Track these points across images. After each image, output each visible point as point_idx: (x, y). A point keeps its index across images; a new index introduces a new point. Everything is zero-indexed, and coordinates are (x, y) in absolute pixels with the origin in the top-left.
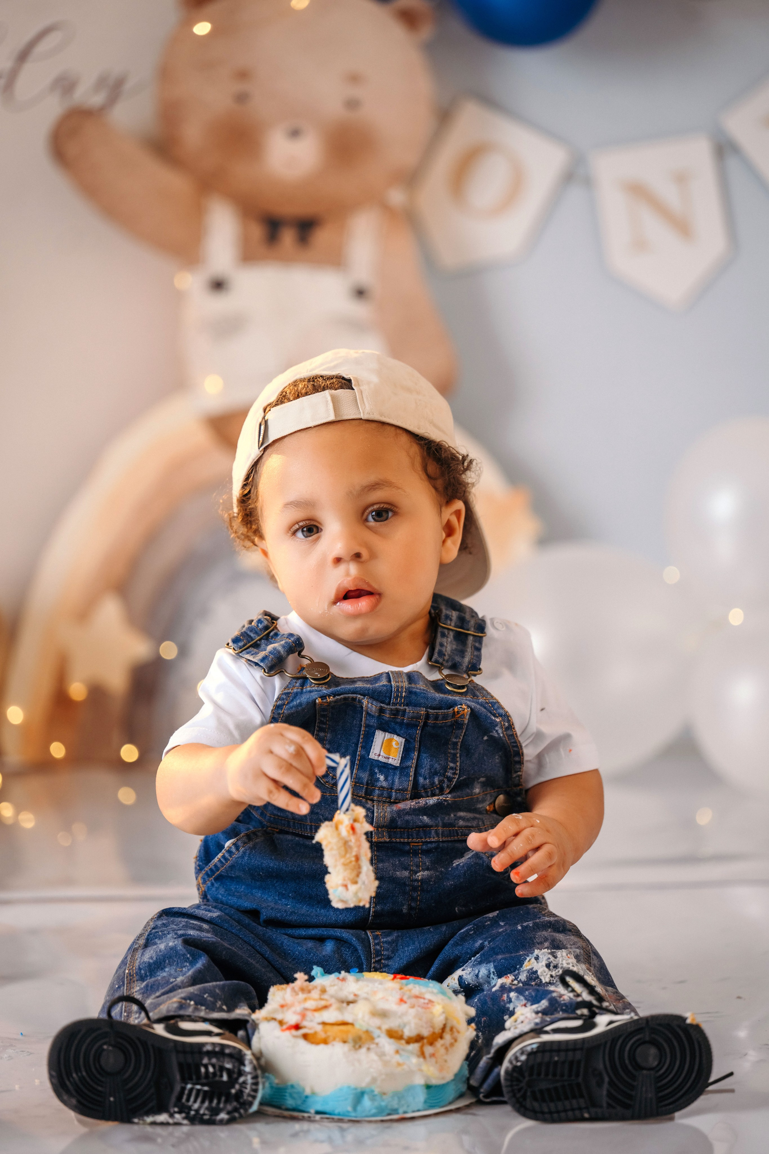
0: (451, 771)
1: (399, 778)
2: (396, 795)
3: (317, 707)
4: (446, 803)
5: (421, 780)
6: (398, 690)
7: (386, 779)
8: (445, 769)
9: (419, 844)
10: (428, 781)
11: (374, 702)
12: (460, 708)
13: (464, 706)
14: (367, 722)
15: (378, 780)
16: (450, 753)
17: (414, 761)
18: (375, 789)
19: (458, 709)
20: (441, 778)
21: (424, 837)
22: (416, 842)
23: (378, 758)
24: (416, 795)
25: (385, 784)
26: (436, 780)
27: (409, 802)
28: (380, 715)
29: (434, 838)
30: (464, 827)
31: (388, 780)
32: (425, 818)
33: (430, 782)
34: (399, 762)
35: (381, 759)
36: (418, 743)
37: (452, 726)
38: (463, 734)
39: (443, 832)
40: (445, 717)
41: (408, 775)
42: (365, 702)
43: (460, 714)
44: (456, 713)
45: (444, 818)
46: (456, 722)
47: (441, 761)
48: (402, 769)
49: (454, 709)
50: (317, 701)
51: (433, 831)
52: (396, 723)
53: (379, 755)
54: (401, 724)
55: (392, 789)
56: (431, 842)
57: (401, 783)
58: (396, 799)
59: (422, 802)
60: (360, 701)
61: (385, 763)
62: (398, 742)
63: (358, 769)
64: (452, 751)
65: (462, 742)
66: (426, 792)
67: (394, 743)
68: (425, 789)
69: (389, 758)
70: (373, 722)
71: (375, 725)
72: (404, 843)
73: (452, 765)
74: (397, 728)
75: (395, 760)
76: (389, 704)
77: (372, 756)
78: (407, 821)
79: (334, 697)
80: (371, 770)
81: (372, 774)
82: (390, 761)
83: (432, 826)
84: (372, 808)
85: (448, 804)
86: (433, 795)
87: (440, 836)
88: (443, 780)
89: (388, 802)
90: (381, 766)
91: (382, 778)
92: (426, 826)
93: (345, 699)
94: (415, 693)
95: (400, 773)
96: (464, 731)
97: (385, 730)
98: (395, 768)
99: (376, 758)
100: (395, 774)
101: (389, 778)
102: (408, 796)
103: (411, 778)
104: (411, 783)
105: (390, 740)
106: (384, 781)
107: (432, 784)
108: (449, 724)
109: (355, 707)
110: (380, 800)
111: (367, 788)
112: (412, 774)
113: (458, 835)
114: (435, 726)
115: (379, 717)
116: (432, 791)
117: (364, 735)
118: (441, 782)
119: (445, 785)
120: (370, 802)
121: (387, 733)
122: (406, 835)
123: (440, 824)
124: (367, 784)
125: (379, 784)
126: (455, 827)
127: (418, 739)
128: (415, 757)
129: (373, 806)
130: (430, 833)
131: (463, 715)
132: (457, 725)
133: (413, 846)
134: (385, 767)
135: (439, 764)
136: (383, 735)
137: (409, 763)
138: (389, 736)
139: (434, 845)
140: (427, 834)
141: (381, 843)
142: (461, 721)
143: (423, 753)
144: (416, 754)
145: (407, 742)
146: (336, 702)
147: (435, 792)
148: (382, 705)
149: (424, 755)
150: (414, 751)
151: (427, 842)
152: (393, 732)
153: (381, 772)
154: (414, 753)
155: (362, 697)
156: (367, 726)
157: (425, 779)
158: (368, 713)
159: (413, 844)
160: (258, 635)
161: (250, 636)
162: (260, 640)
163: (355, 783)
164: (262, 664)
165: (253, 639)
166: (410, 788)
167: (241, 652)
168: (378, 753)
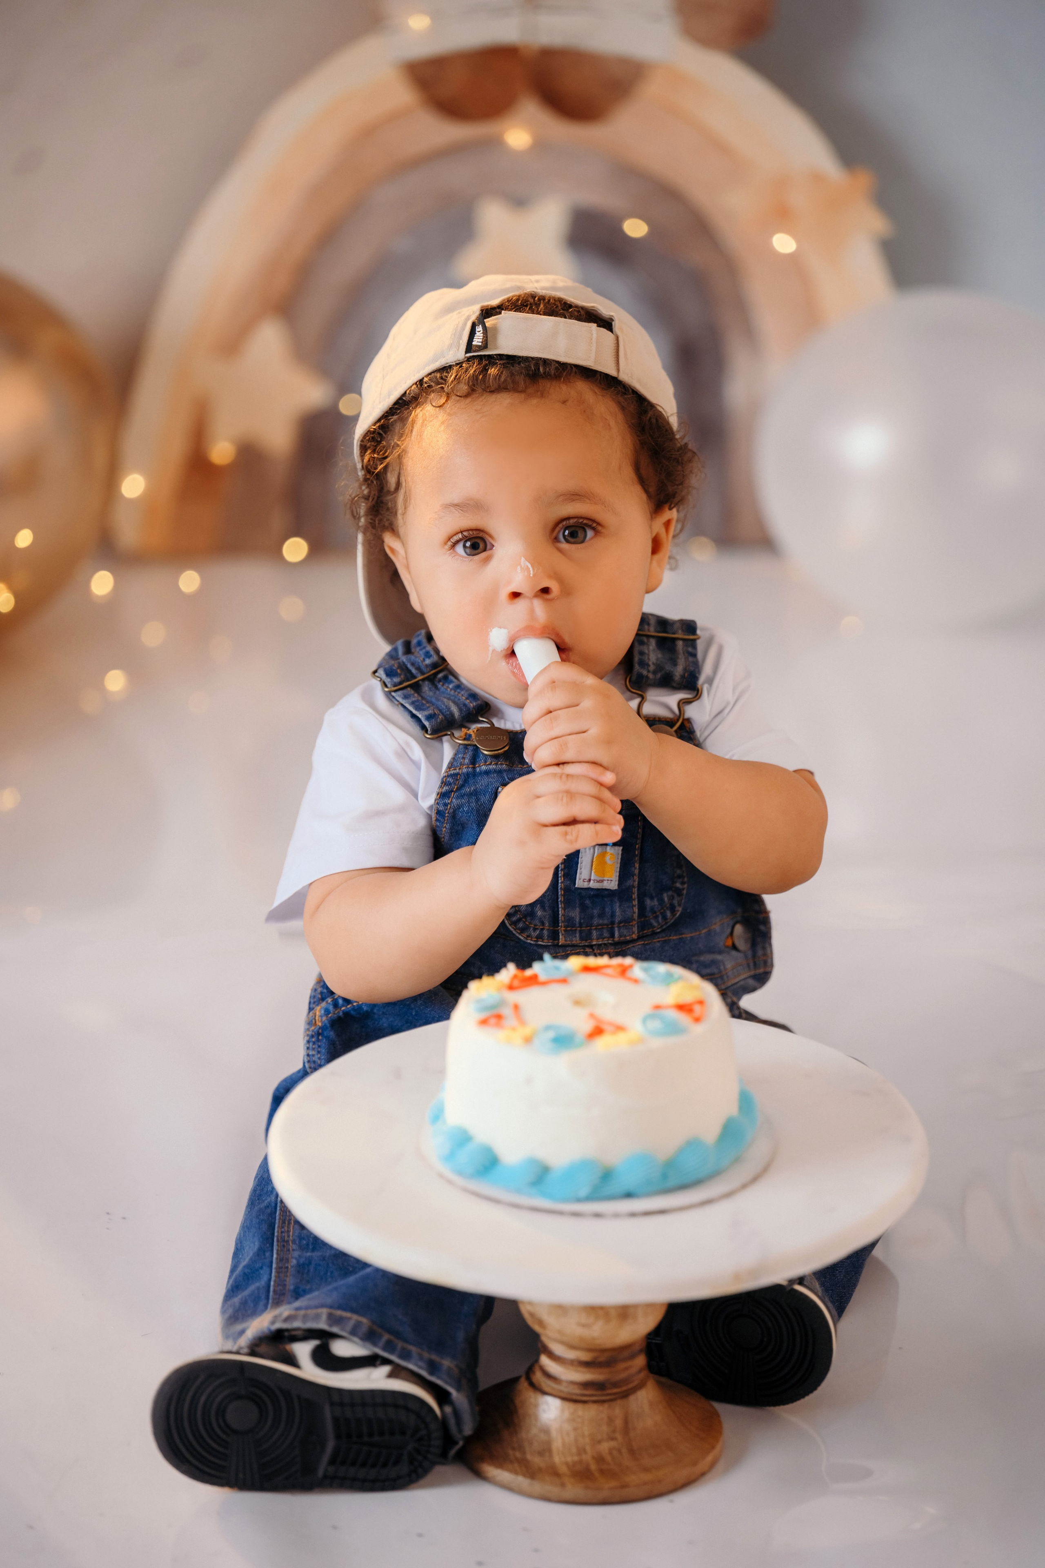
1: (620, 906)
2: (619, 929)
5: (648, 902)
8: (673, 878)
10: (656, 900)
15: (592, 914)
18: (590, 927)
23: (589, 884)
25: (602, 918)
26: (666, 898)
33: (658, 901)
34: (617, 883)
35: (593, 885)
41: (630, 902)
47: (668, 868)
48: (622, 894)
53: (590, 880)
55: (612, 922)
57: (623, 911)
58: (620, 936)
62: (613, 855)
63: (564, 909)
66: (656, 917)
67: (608, 858)
69: (602, 881)
73: (678, 870)
77: (579, 883)
80: (581, 901)
81: (584, 909)
82: (606, 885)
90: (593, 892)
91: (597, 911)
98: (613, 893)
99: (585, 885)
100: (613, 901)
101: (607, 910)
102: (635, 928)
103: (636, 905)
104: (636, 910)
105: (603, 855)
107: (662, 903)
110: (601, 943)
111: (580, 931)
112: (635, 896)
118: (670, 898)
124: (580, 925)
125: (595, 921)
134: (600, 895)
137: (629, 883)
143: (645, 862)
149: (647, 865)
153: (594, 902)
157: (652, 898)
160: (422, 673)
161: (410, 671)
162: (423, 680)
163: (564, 927)
164: (427, 723)
165: (414, 677)
166: (636, 916)
167: (395, 691)
168: (587, 878)
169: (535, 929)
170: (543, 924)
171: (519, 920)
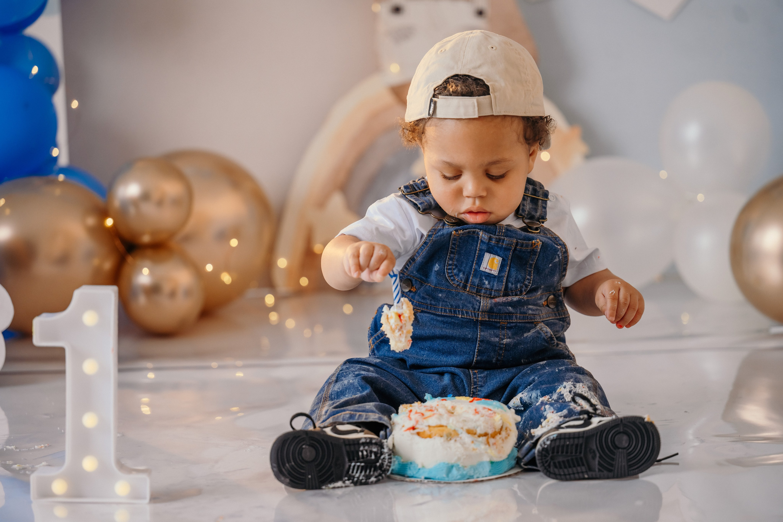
0: (528, 281)
1: (497, 283)
2: (494, 293)
3: (452, 237)
4: (523, 300)
5: (510, 285)
6: (500, 228)
7: (489, 283)
8: (524, 279)
9: (505, 323)
10: (514, 285)
11: (486, 234)
12: (536, 241)
13: (538, 240)
14: (481, 247)
15: (484, 284)
16: (527, 270)
17: (507, 273)
18: (482, 289)
19: (535, 241)
20: (522, 285)
21: (509, 319)
22: (503, 322)
23: (485, 270)
24: (506, 295)
25: (488, 286)
26: (519, 286)
27: (501, 298)
28: (489, 242)
29: (514, 320)
30: (532, 315)
31: (490, 284)
32: (510, 308)
33: (515, 286)
34: (498, 273)
35: (487, 271)
36: (510, 260)
37: (530, 252)
38: (536, 259)
39: (520, 317)
40: (527, 246)
41: (502, 282)
42: (481, 233)
43: (536, 245)
44: (533, 245)
45: (521, 309)
46: (533, 250)
47: (522, 274)
48: (499, 278)
49: (532, 242)
50: (453, 233)
51: (514, 316)
52: (498, 247)
53: (486, 268)
54: (501, 248)
55: (492, 289)
56: (512, 323)
57: (498, 286)
58: (494, 296)
59: (510, 298)
60: (478, 234)
61: (489, 273)
62: (498, 260)
63: (472, 277)
64: (529, 269)
65: (535, 264)
66: (512, 293)
67: (495, 261)
68: (512, 290)
69: (492, 270)
70: (484, 247)
71: (485, 249)
72: (497, 322)
73: (528, 277)
74: (498, 250)
75: (495, 272)
76: (495, 235)
77: (482, 269)
78: (500, 309)
79: (463, 231)
80: (480, 277)
81: (481, 280)
82: (493, 272)
83: (513, 313)
84: (480, 300)
85: (524, 301)
86: (516, 295)
87: (518, 319)
88: (522, 286)
89: (489, 297)
90: (486, 276)
91: (487, 282)
92: (510, 313)
93: (469, 232)
94: (510, 231)
95: (498, 280)
96: (537, 257)
97: (490, 252)
98: (495, 277)
99: (484, 270)
100: (494, 281)
101: (491, 283)
102: (502, 294)
103: (504, 284)
104: (504, 287)
105: (493, 259)
106: (488, 284)
107: (516, 287)
108: (529, 250)
109: (474, 238)
110: (485, 296)
111: (477, 288)
112: (505, 281)
113: (528, 319)
114: (520, 251)
115: (488, 244)
116: (515, 292)
117: (478, 256)
118: (521, 287)
119: (523, 289)
120: (478, 297)
121: (492, 254)
122: (498, 317)
123: (519, 312)
124: (478, 286)
125: (485, 286)
126: (527, 314)
127: (510, 258)
128: (507, 270)
129: (481, 299)
130: (512, 317)
131: (537, 246)
132: (533, 252)
133: (502, 324)
134: (489, 276)
135: (521, 276)
136: (489, 256)
137: (503, 274)
138: (493, 256)
139: (514, 324)
140: (511, 318)
141: (483, 321)
142: (536, 249)
143: (512, 268)
144: (508, 268)
145: (503, 260)
146: (463, 234)
147: (517, 293)
148: (491, 235)
149: (513, 269)
150: (507, 266)
151: (510, 322)
152: (496, 254)
153: (486, 279)
154: (507, 268)
155: (479, 230)
156: (481, 250)
157: (512, 284)
158: (482, 241)
159: (502, 323)
160: (420, 189)
161: (415, 188)
162: (420, 192)
163: (470, 285)
164: (419, 206)
165: (416, 190)
166: (503, 289)
167: (407, 195)
168: (485, 267)
169: (457, 282)
170: (462, 280)
171: (452, 276)
